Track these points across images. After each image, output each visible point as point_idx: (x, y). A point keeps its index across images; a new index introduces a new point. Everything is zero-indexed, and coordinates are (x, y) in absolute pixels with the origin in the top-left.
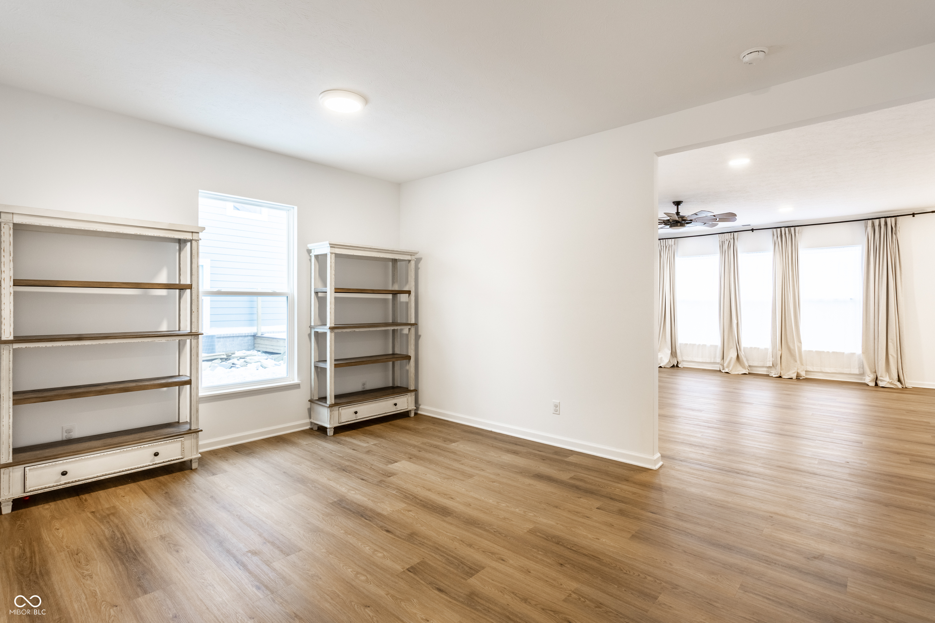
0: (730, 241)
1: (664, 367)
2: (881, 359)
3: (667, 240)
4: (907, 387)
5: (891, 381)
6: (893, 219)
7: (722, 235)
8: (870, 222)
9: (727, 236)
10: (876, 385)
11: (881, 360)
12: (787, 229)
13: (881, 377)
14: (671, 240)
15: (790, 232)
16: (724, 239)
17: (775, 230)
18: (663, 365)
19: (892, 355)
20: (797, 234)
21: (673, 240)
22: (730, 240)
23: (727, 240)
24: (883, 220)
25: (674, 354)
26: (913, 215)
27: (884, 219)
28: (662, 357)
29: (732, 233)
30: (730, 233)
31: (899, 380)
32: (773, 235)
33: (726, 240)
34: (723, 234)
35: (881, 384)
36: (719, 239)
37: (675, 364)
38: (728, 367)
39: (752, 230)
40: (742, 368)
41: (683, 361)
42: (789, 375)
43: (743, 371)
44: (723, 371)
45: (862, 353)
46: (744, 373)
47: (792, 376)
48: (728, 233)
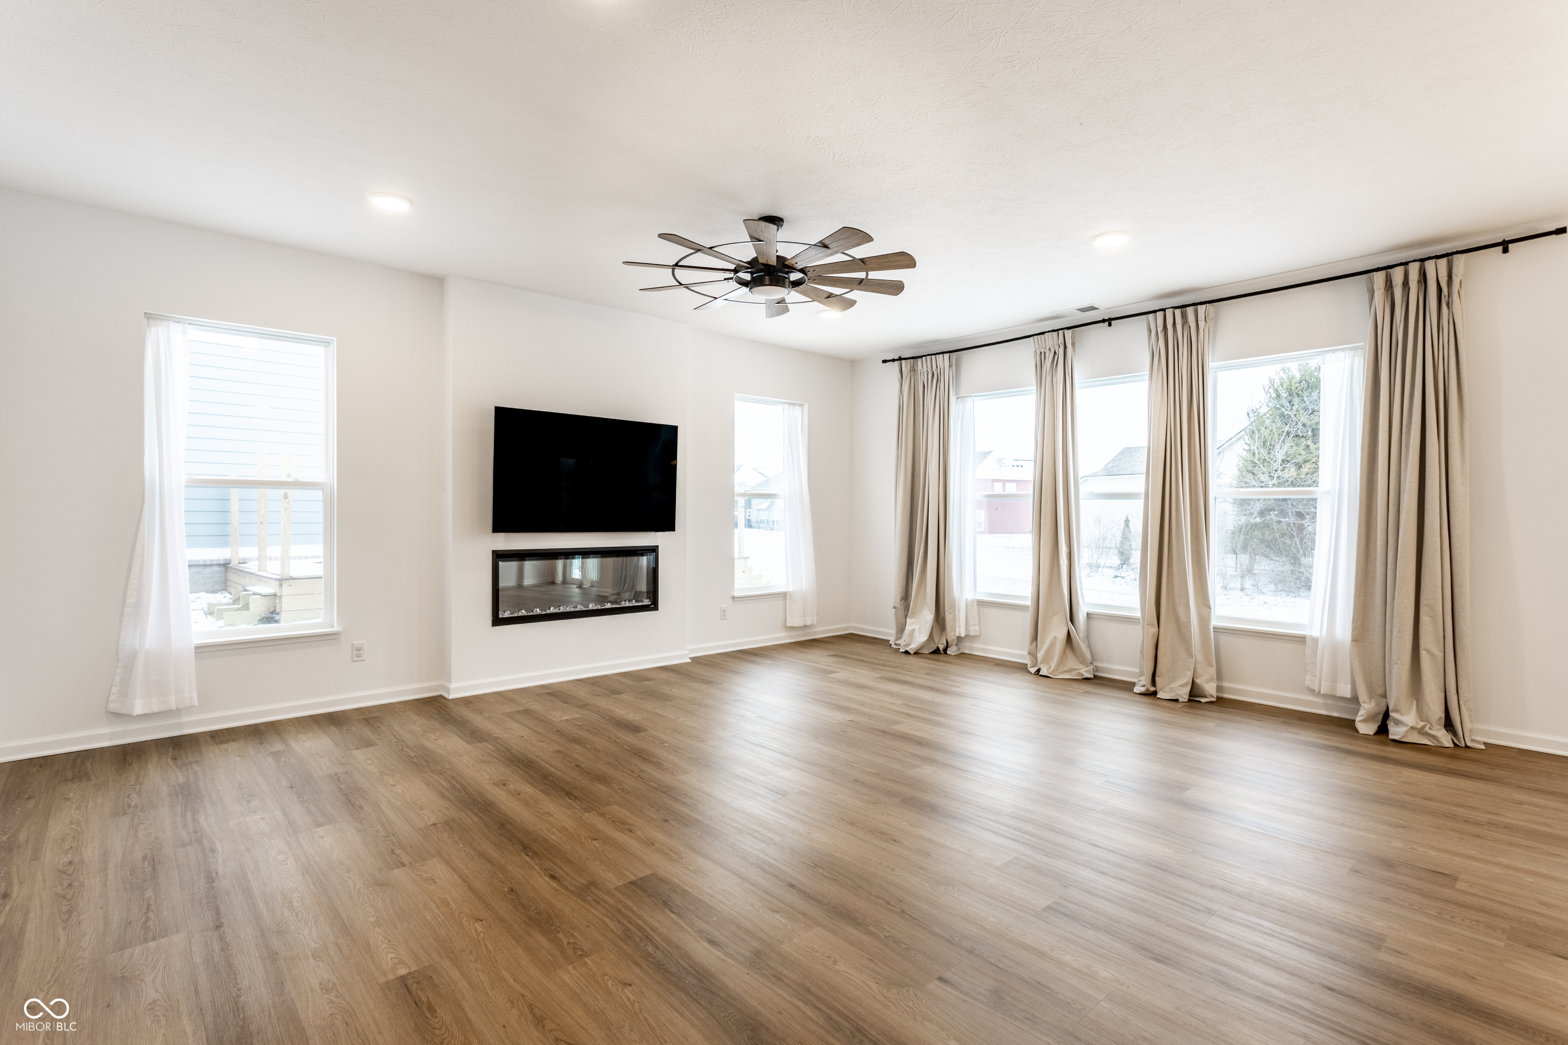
0: (1057, 351)
1: (915, 653)
2: (1399, 662)
3: (933, 357)
4: (1469, 744)
5: (1423, 723)
6: (1443, 263)
7: (1039, 337)
8: (1379, 278)
9: (1050, 339)
10: (1383, 730)
11: (1396, 663)
12: (1178, 312)
13: (1396, 711)
14: (941, 356)
15: (1184, 317)
16: (1044, 347)
17: (1150, 317)
18: (911, 649)
19: (1428, 651)
20: (1202, 324)
21: (946, 356)
22: (1057, 348)
23: (1050, 349)
24: (1414, 269)
25: (940, 621)
26: (1505, 246)
27: (1417, 264)
28: (913, 631)
29: (1061, 332)
30: (1056, 333)
31: (1449, 725)
32: (1150, 331)
33: (1047, 348)
34: (1042, 336)
35: (1396, 732)
36: (1033, 348)
37: (940, 646)
38: (1046, 660)
39: (1109, 321)
40: (1080, 665)
41: (959, 638)
42: (1172, 690)
43: (1079, 671)
44: (1033, 670)
45: (1352, 641)
46: (1082, 677)
47: (1179, 693)
48: (1054, 331)
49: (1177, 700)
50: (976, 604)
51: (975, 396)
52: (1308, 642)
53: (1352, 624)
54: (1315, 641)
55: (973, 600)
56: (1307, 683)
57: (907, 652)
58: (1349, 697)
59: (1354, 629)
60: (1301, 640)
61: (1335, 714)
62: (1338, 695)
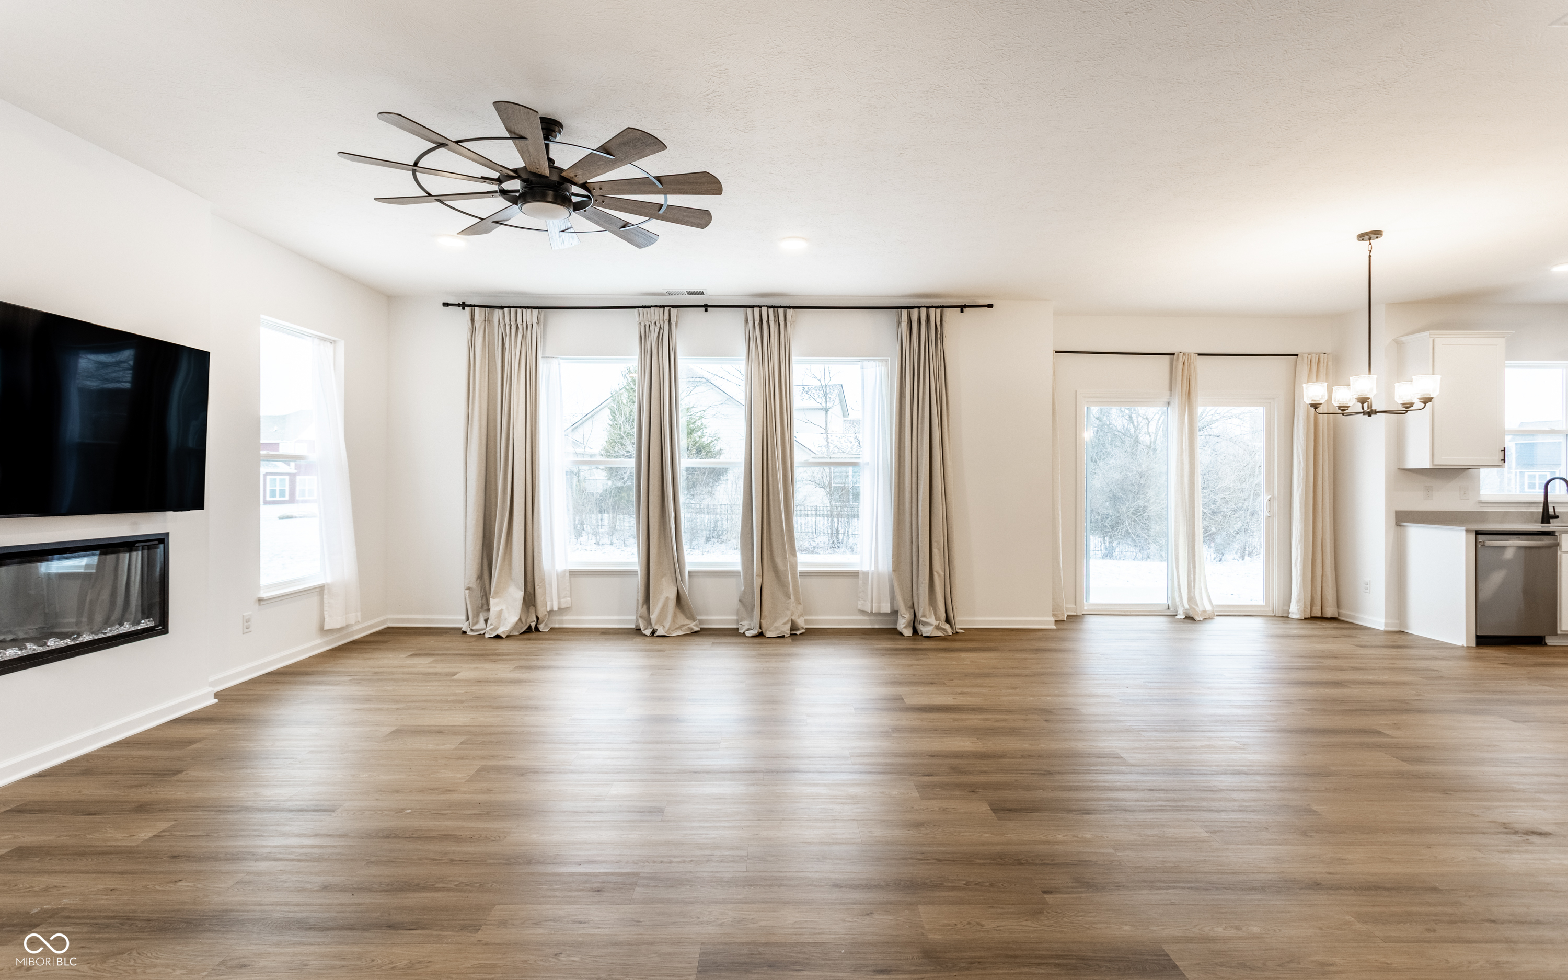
0: (662, 326)
1: (507, 636)
2: (924, 582)
3: (519, 310)
4: (958, 631)
5: (938, 622)
6: (939, 310)
7: (645, 310)
8: (904, 313)
9: (656, 314)
10: (915, 631)
11: (922, 583)
12: (771, 310)
13: (924, 616)
14: (529, 311)
15: (776, 315)
16: (649, 320)
17: (749, 310)
18: (503, 632)
19: (937, 573)
20: (788, 324)
21: (535, 312)
22: (662, 323)
23: (655, 323)
24: (924, 311)
25: (530, 600)
26: (962, 308)
28: (501, 611)
29: (667, 309)
30: (662, 309)
31: (948, 620)
32: (747, 321)
33: (653, 322)
34: (648, 310)
35: (925, 631)
36: (637, 319)
37: (532, 624)
38: (661, 620)
39: (706, 307)
40: (688, 620)
41: (550, 613)
42: (777, 629)
43: (689, 626)
44: (648, 632)
45: (893, 571)
46: (692, 631)
47: (783, 630)
48: (660, 307)
49: (783, 637)
50: (567, 574)
51: (561, 358)
52: (861, 576)
53: (892, 559)
54: (866, 574)
55: (565, 571)
56: (859, 607)
57: (498, 637)
58: (889, 612)
59: (893, 562)
60: (855, 574)
61: (877, 627)
62: (881, 612)
